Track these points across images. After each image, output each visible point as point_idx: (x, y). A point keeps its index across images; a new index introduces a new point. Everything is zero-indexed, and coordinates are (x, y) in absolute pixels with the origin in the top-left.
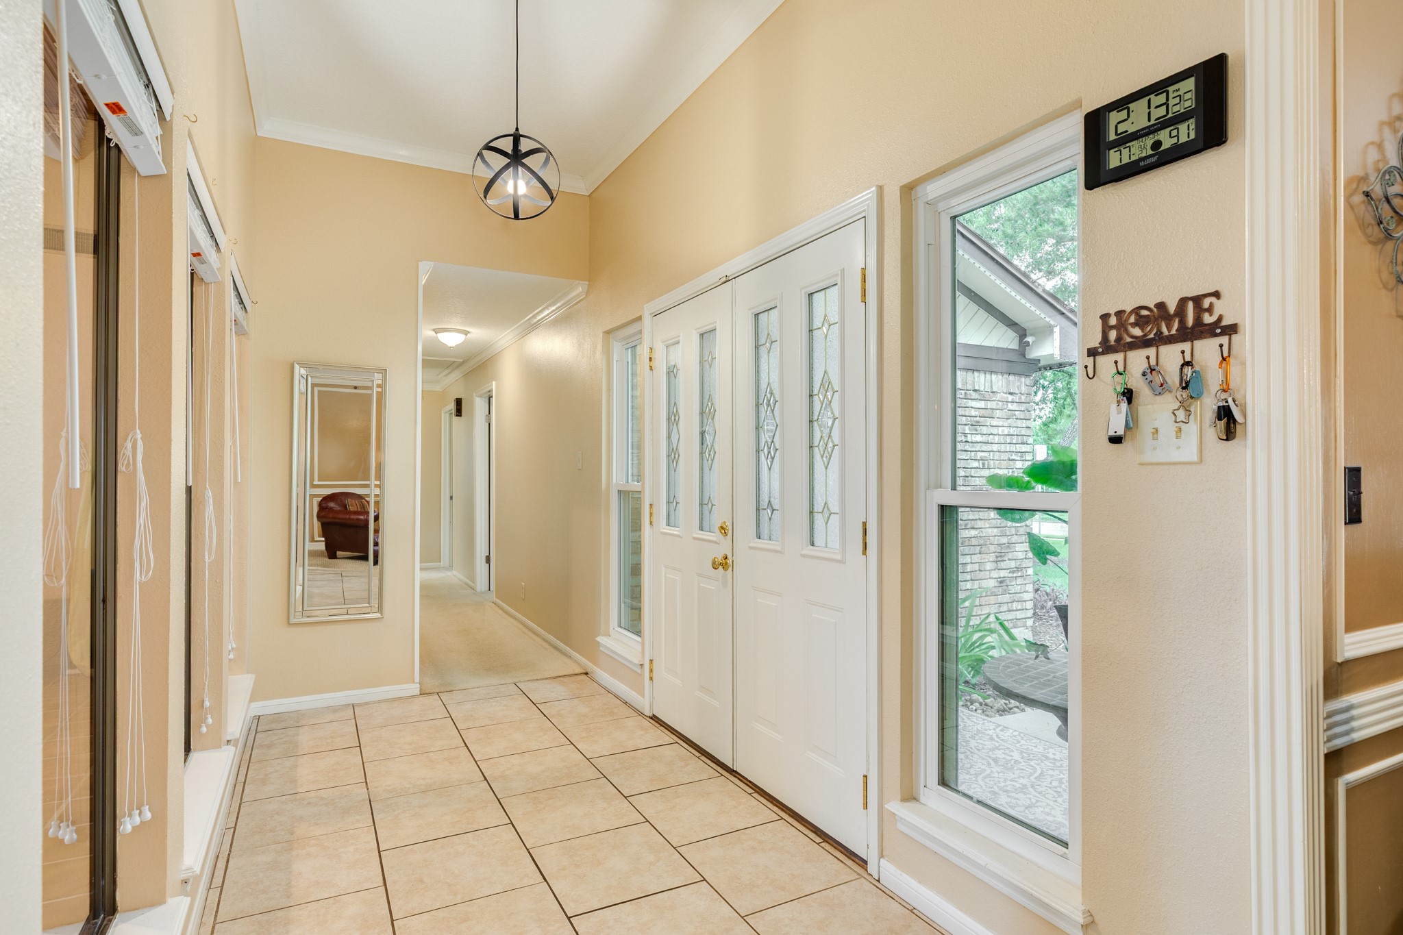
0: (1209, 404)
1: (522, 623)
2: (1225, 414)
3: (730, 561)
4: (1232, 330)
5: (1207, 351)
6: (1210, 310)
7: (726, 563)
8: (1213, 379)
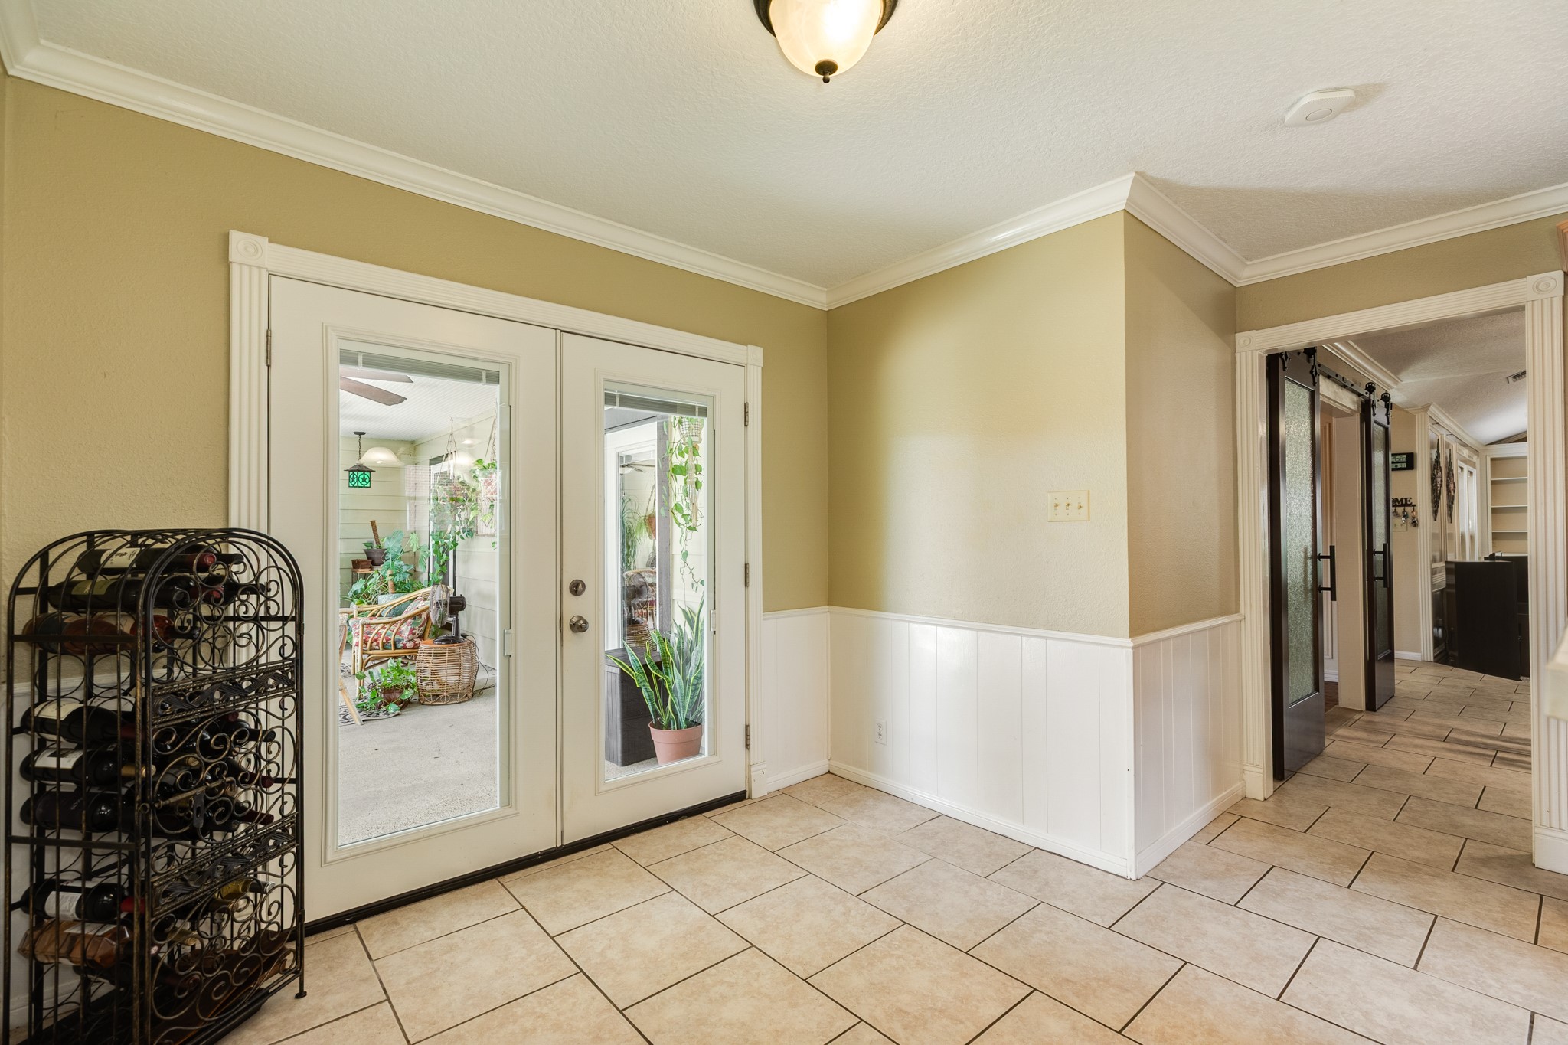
0: (1410, 520)
2: (1414, 522)
4: (1414, 505)
5: (1409, 509)
8: (1410, 515)
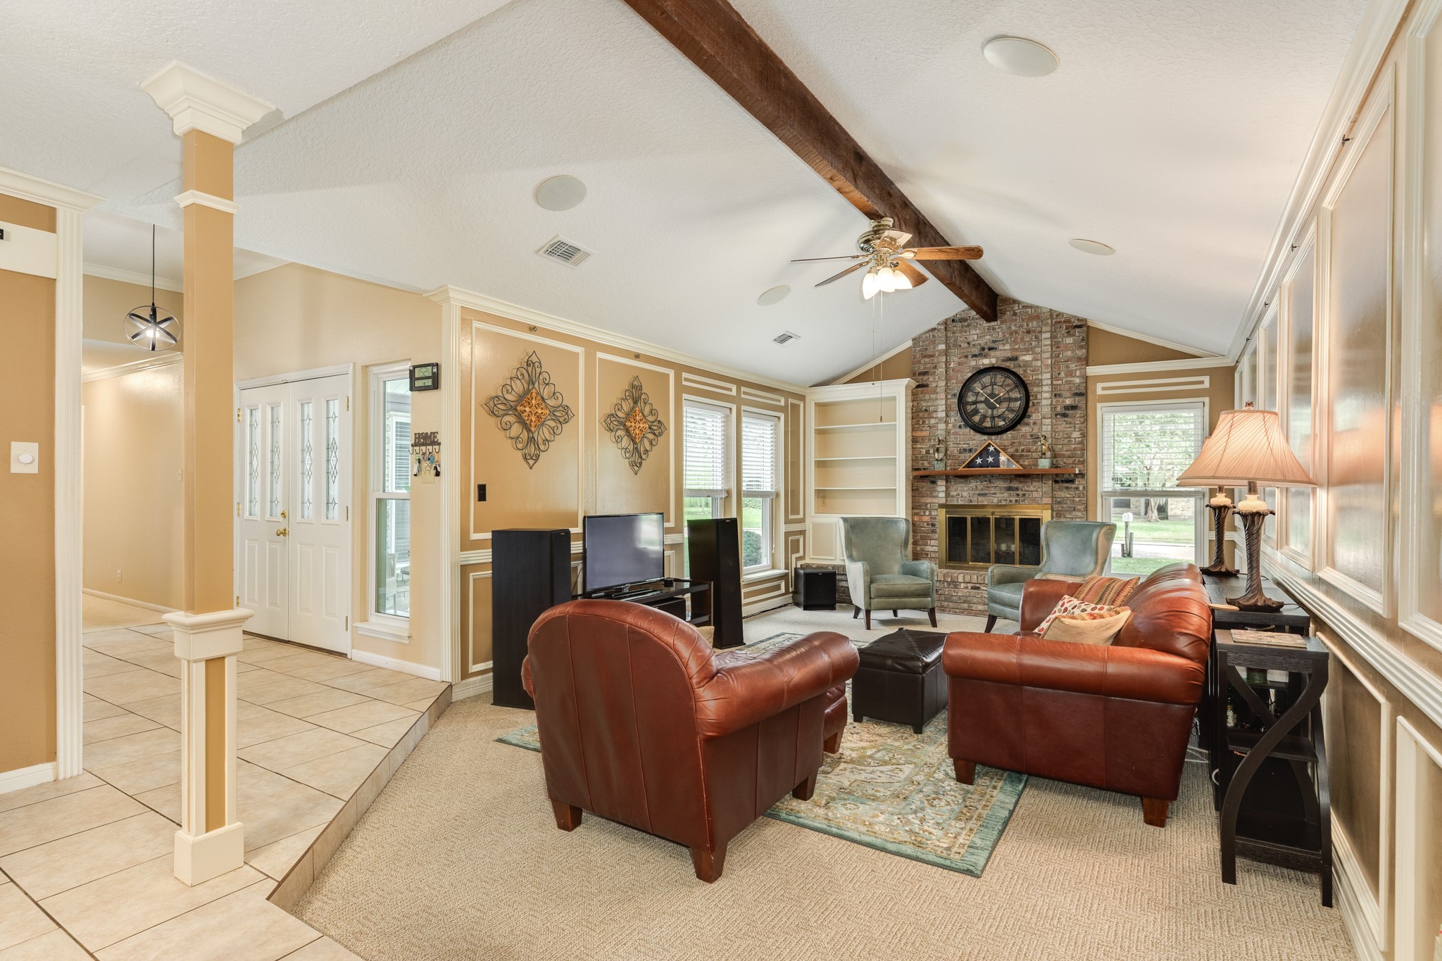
0: (434, 466)
1: (118, 601)
2: (437, 469)
3: (287, 532)
4: (440, 444)
5: (435, 449)
6: (436, 437)
7: (285, 533)
8: (435, 458)
